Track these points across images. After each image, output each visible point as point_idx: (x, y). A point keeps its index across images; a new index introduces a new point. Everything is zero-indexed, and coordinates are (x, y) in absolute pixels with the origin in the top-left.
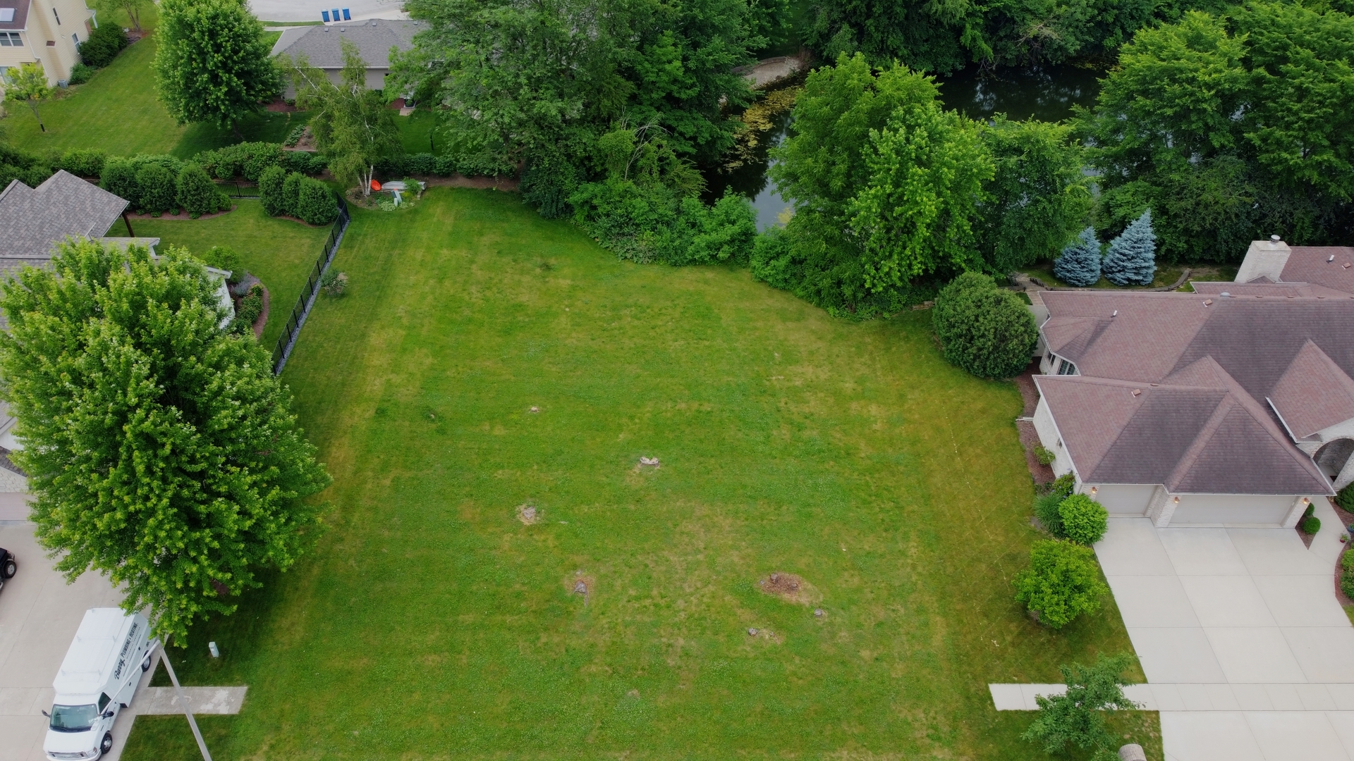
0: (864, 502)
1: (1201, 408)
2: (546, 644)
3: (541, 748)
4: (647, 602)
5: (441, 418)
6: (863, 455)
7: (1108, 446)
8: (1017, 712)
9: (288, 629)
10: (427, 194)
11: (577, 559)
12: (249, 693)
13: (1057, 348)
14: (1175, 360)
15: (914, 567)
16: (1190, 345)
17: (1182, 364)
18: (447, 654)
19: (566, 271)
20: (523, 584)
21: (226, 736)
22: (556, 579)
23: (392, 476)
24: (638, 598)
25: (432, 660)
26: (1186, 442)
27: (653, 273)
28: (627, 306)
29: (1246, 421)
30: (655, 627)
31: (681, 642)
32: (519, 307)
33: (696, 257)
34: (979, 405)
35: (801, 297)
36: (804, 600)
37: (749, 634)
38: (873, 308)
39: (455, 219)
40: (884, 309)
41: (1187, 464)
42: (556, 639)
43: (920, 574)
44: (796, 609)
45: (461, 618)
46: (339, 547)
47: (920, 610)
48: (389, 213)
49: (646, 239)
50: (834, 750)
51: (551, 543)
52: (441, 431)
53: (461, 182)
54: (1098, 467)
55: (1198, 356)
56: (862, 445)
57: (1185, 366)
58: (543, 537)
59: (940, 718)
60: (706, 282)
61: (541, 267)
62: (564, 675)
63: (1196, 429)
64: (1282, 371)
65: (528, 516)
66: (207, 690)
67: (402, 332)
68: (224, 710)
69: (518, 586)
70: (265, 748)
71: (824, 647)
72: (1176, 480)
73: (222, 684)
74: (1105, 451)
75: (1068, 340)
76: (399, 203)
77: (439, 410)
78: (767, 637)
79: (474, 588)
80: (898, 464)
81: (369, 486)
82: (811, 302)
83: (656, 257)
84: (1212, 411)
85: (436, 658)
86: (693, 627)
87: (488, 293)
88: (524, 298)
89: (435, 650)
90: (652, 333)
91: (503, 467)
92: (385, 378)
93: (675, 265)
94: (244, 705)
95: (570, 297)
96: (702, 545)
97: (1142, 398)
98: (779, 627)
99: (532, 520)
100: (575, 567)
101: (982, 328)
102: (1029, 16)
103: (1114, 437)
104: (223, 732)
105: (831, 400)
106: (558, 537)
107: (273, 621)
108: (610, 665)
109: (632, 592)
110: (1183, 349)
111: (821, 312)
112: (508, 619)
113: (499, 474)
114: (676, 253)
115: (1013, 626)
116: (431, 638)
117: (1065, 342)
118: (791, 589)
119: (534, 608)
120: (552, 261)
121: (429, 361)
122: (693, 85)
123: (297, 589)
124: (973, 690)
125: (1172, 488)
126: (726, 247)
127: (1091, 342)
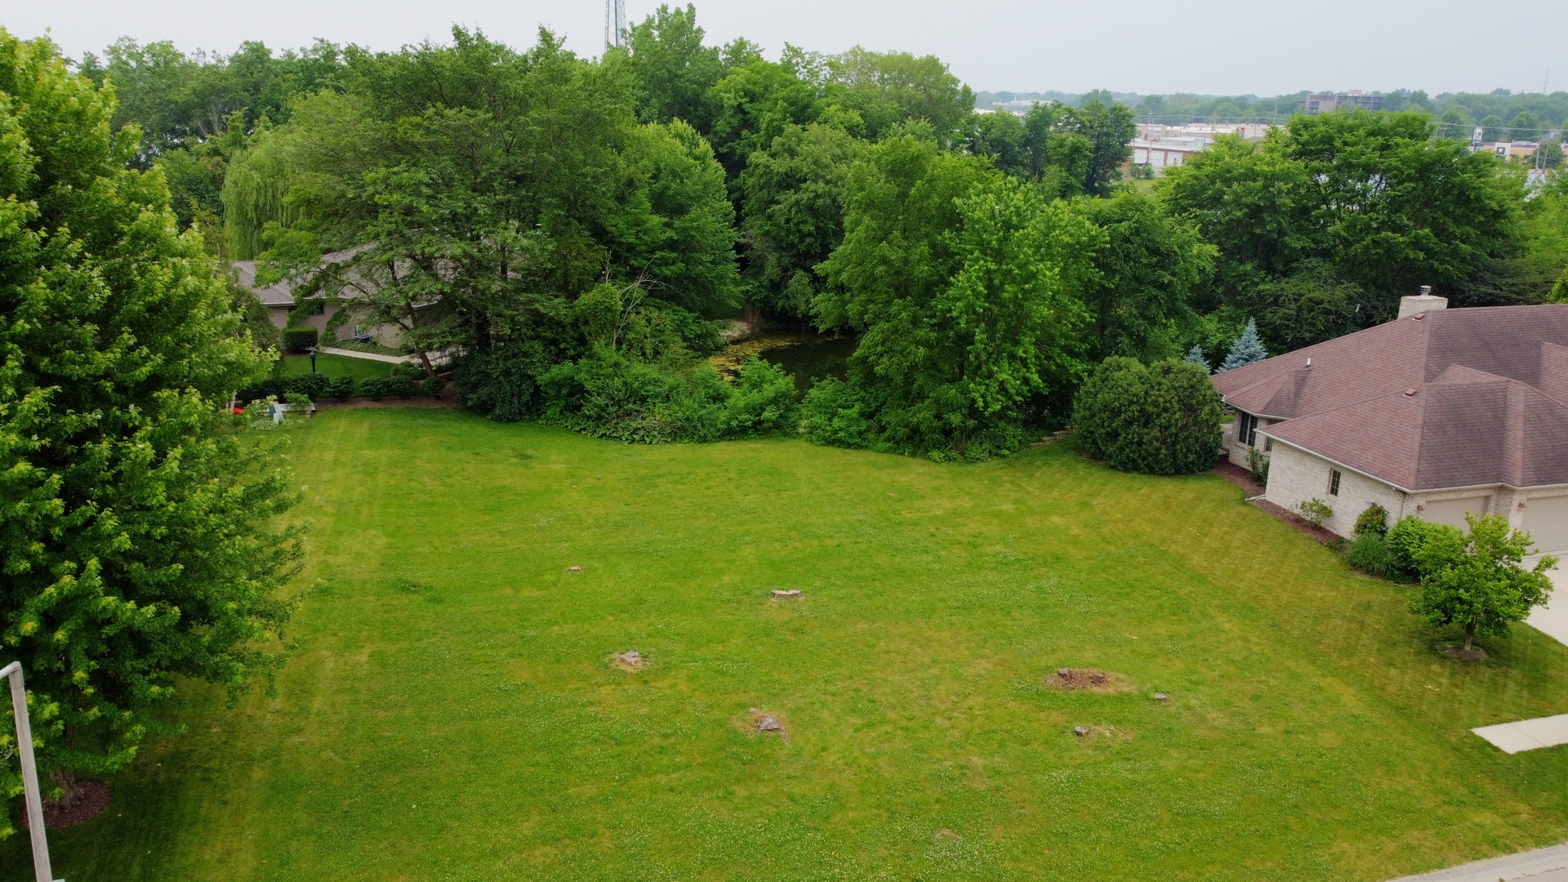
0: (1119, 595)
1: (1491, 401)
2: (750, 798)
4: (888, 727)
5: (428, 589)
6: (1078, 557)
7: (1416, 450)
8: (1538, 750)
9: (221, 861)
10: (319, 414)
11: (740, 697)
13: (1261, 408)
14: (1422, 371)
15: (1246, 640)
16: (1428, 356)
18: (567, 841)
19: (554, 458)
20: (666, 736)
22: (719, 723)
23: (367, 651)
24: (869, 726)
25: (542, 854)
26: (1497, 435)
27: (678, 450)
28: (659, 476)
30: (923, 752)
32: (503, 488)
33: (734, 423)
34: (1189, 495)
35: (886, 451)
36: (1127, 688)
37: (1079, 734)
38: (985, 446)
39: (371, 429)
40: (998, 447)
41: (1517, 455)
43: (1259, 644)
44: (1120, 699)
45: (571, 791)
46: (295, 740)
49: (659, 415)
51: (684, 687)
52: (437, 600)
54: (1419, 471)
55: (1444, 366)
56: (1070, 548)
57: (1435, 376)
58: (666, 683)
59: (1442, 781)
61: (516, 457)
62: (808, 829)
63: (1499, 422)
64: (1536, 374)
65: (632, 660)
69: (657, 740)
71: (1202, 732)
72: (1517, 473)
74: (1415, 453)
75: (1269, 398)
76: (280, 423)
77: (422, 581)
78: (1107, 733)
79: (577, 752)
80: (1132, 557)
81: (330, 665)
82: (903, 454)
83: (680, 432)
84: (1505, 401)
86: (982, 742)
87: (451, 481)
88: (505, 482)
90: (708, 492)
91: (556, 623)
93: (705, 440)
95: (572, 476)
96: (927, 660)
97: (1423, 395)
100: (743, 706)
101: (1161, 400)
105: (996, 521)
106: (692, 678)
107: (183, 854)
108: (878, 807)
109: (856, 720)
110: (1423, 360)
111: (922, 460)
112: (662, 779)
113: (556, 629)
114: (703, 426)
115: (1435, 667)
116: (527, 828)
117: (1267, 400)
118: (1097, 681)
119: (699, 760)
120: (530, 452)
121: (383, 541)
123: (225, 803)
124: (1453, 739)
125: (1518, 482)
127: (1298, 392)
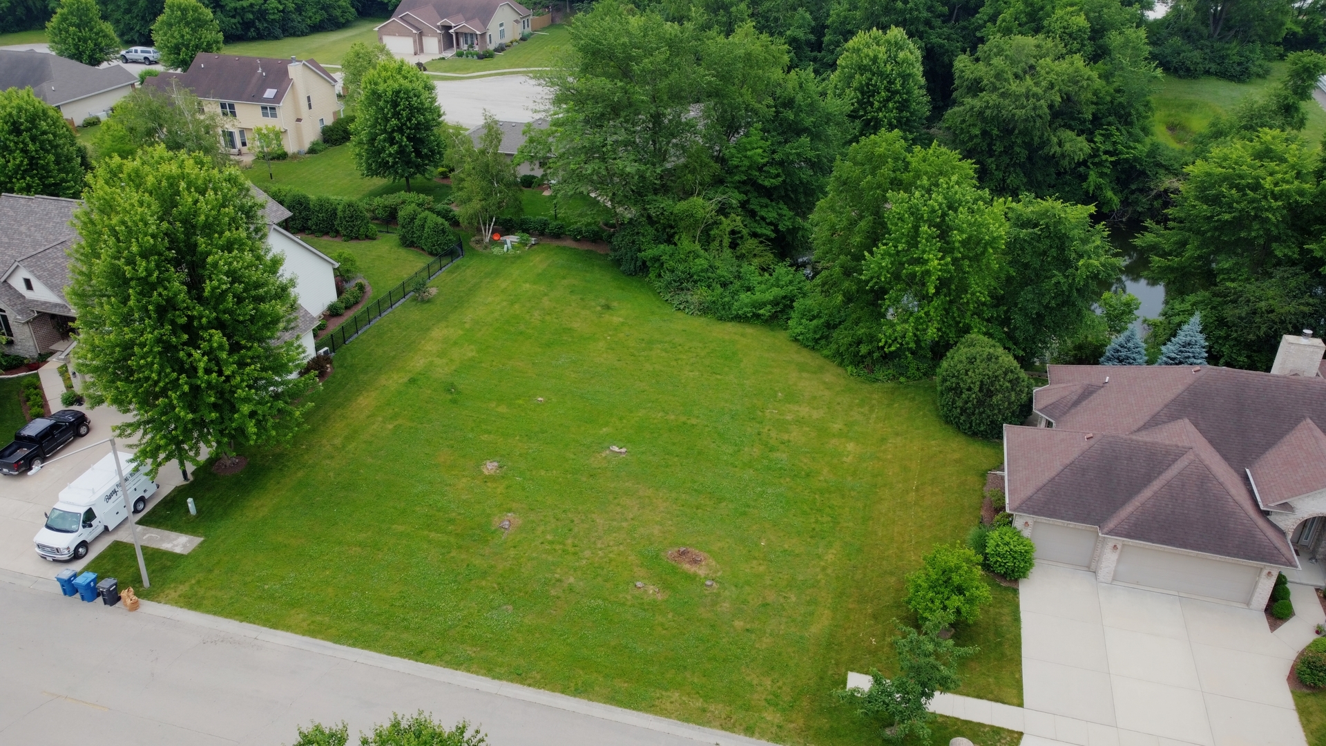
0: (804, 513)
1: (1157, 461)
2: (453, 557)
3: (407, 628)
4: (558, 547)
5: (459, 393)
6: (822, 478)
7: (1045, 481)
9: (256, 508)
10: (535, 247)
11: (514, 505)
12: (202, 543)
13: (1043, 408)
14: (1147, 418)
15: (824, 569)
16: (1166, 406)
17: (1154, 422)
18: (369, 549)
19: (623, 312)
20: (459, 514)
21: (169, 567)
22: (489, 516)
23: (396, 423)
24: (551, 543)
25: (355, 550)
26: (1134, 489)
27: (699, 324)
28: (662, 342)
29: (1204, 478)
30: (554, 566)
31: (572, 580)
32: (569, 330)
33: (740, 312)
34: (957, 456)
35: (827, 357)
36: (702, 572)
37: (636, 586)
38: (891, 373)
39: (549, 266)
41: (1127, 511)
42: (463, 556)
43: (827, 575)
44: (690, 577)
45: (394, 526)
46: (327, 462)
47: (813, 602)
48: (496, 256)
49: (700, 295)
50: (667, 690)
51: (499, 491)
52: (454, 401)
53: (569, 243)
54: (1030, 498)
55: (1173, 417)
56: (825, 471)
57: (1157, 425)
58: (494, 485)
59: (786, 688)
60: (743, 335)
61: (603, 306)
62: (455, 581)
63: (1148, 480)
64: (1269, 445)
65: (491, 468)
66: (173, 535)
67: (461, 332)
68: (178, 550)
69: (454, 514)
70: (193, 582)
71: (701, 610)
72: (1112, 524)
73: (186, 533)
74: (1041, 484)
75: (1054, 400)
76: (507, 250)
77: (461, 387)
78: (651, 592)
79: (417, 509)
80: (852, 489)
81: (375, 427)
82: (835, 363)
83: (705, 310)
84: (1170, 465)
85: (359, 549)
86: (588, 572)
87: (547, 318)
88: (575, 325)
89: (360, 544)
90: (674, 363)
91: (490, 433)
92: (430, 359)
93: (721, 319)
94: (194, 550)
95: (616, 330)
96: (631, 516)
97: (1092, 442)
98: (666, 586)
99: (492, 472)
100: (510, 510)
101: (970, 381)
102: (1162, 171)
103: (1053, 474)
104: (169, 564)
105: (814, 434)
106: (508, 487)
107: (248, 500)
109: (549, 537)
110: (1158, 409)
111: (840, 370)
112: (433, 535)
113: (485, 437)
114: (723, 309)
116: (362, 536)
117: (1050, 402)
118: (695, 562)
119: (459, 531)
120: (615, 304)
121: (472, 354)
122: (778, 176)
123: (278, 483)
124: (830, 673)
125: (1105, 530)
126: (769, 307)
127: (1076, 403)
